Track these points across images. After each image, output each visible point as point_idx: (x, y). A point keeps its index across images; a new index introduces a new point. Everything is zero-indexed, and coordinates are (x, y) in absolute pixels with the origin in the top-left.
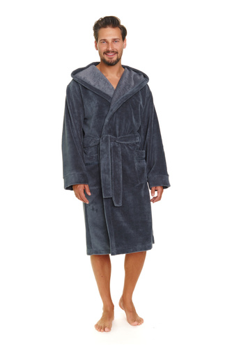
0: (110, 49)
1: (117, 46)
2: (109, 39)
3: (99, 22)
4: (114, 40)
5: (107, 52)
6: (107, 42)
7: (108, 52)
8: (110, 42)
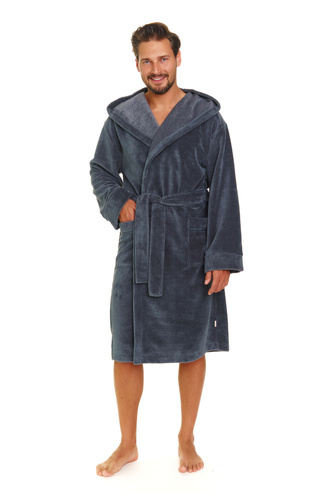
0: (156, 72)
1: (166, 67)
2: (154, 57)
3: (137, 33)
4: (162, 59)
5: (151, 77)
6: (152, 62)
7: (154, 76)
8: (155, 61)
